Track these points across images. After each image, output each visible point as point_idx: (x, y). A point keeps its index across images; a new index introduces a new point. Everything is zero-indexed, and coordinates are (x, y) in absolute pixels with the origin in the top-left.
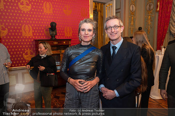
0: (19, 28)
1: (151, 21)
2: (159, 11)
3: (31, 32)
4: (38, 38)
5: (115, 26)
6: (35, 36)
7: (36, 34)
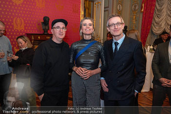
0: (10, 20)
1: (136, 21)
2: (143, 12)
3: (23, 25)
4: (30, 31)
5: (118, 23)
6: (27, 30)
7: (28, 28)
